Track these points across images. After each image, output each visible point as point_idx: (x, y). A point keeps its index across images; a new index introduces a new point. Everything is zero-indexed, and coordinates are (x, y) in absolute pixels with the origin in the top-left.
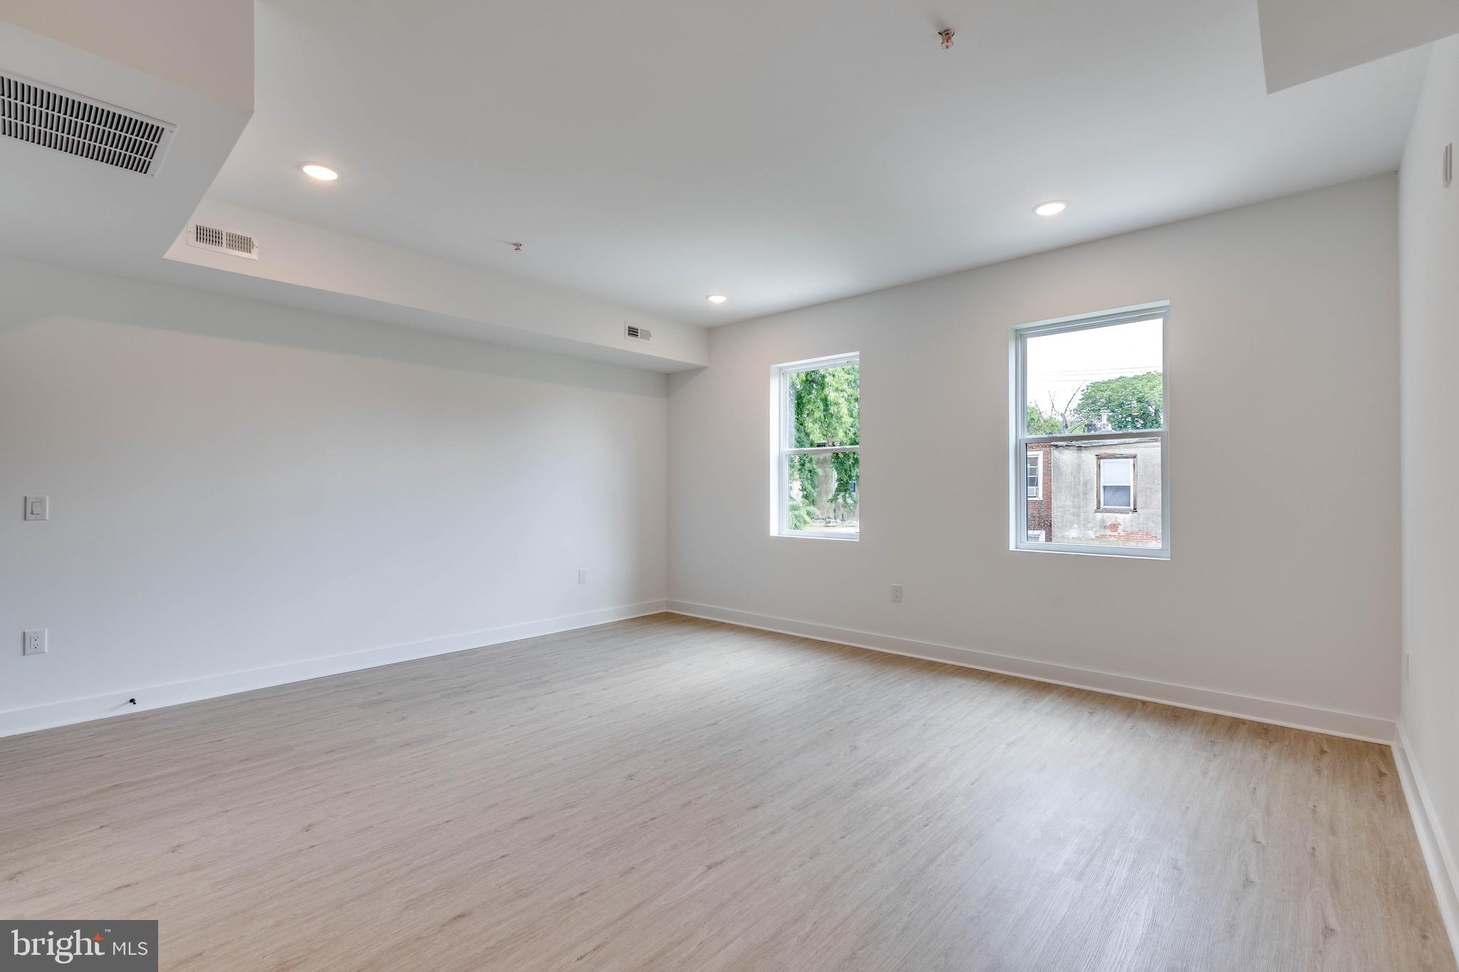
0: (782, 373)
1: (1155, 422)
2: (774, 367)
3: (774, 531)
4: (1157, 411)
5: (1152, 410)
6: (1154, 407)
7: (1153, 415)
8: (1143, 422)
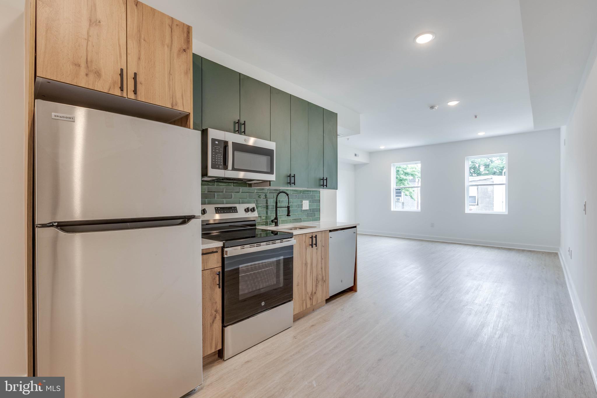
0: (394, 166)
1: (478, 171)
2: (392, 164)
3: (392, 210)
4: (479, 166)
5: (477, 165)
6: (478, 164)
7: (478, 167)
8: (473, 170)
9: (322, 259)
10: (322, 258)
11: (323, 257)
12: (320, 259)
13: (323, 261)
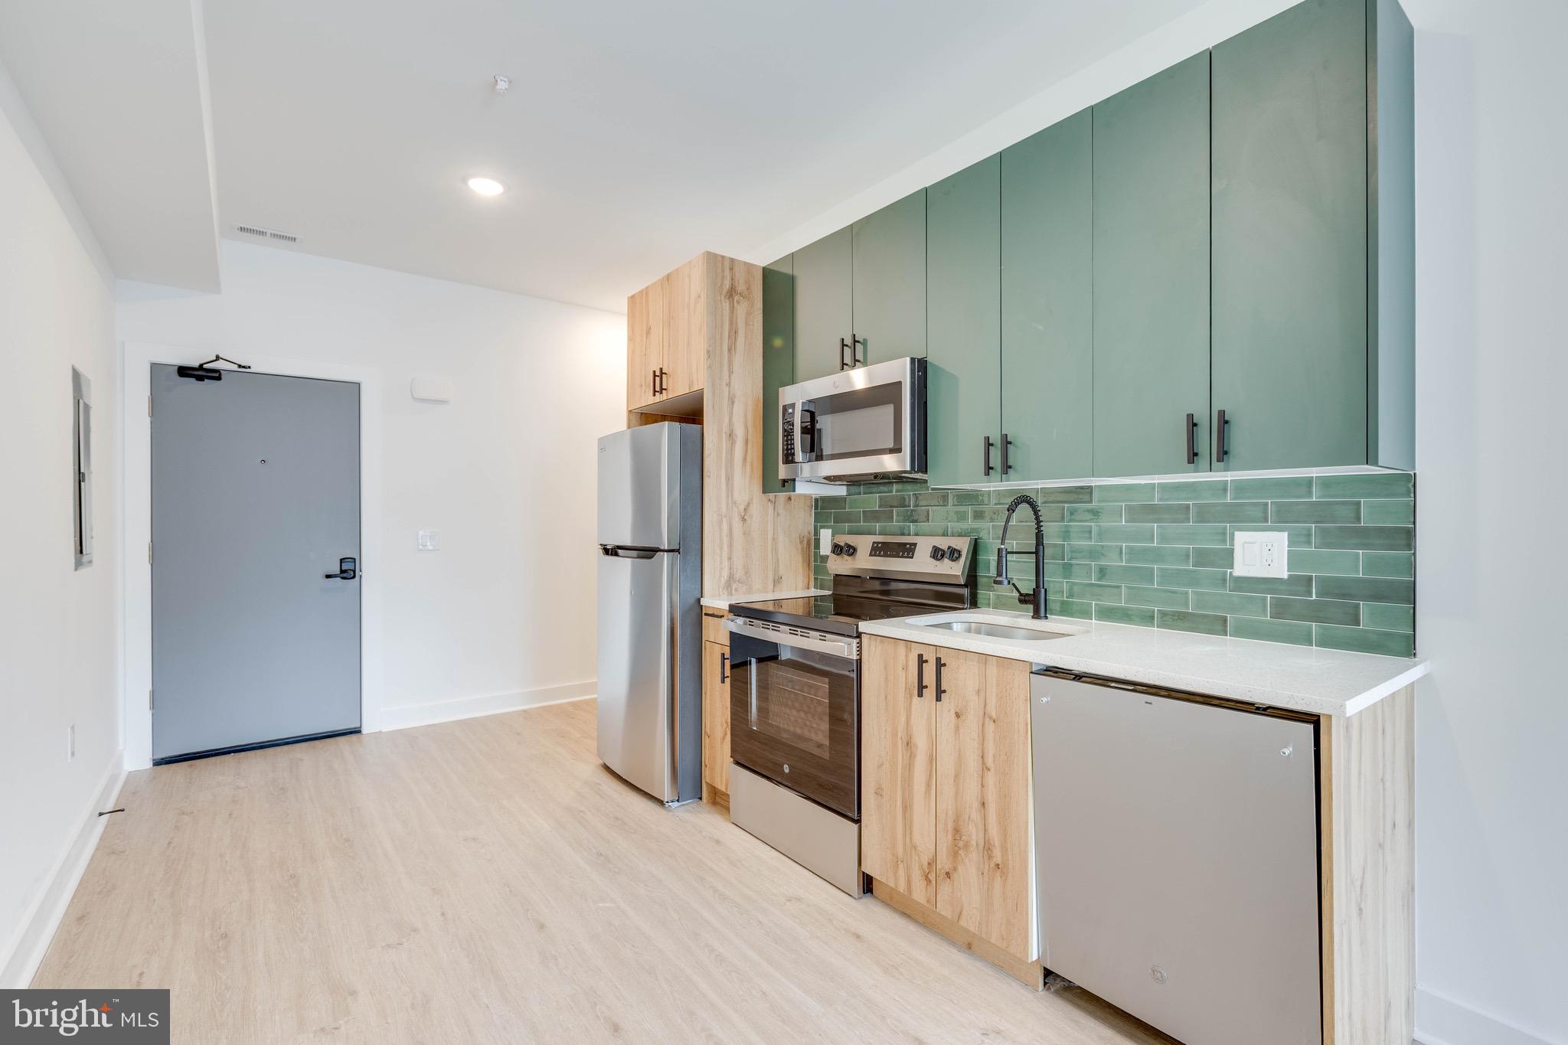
9: (985, 768)
10: (983, 763)
11: (990, 762)
12: (972, 764)
13: (991, 779)
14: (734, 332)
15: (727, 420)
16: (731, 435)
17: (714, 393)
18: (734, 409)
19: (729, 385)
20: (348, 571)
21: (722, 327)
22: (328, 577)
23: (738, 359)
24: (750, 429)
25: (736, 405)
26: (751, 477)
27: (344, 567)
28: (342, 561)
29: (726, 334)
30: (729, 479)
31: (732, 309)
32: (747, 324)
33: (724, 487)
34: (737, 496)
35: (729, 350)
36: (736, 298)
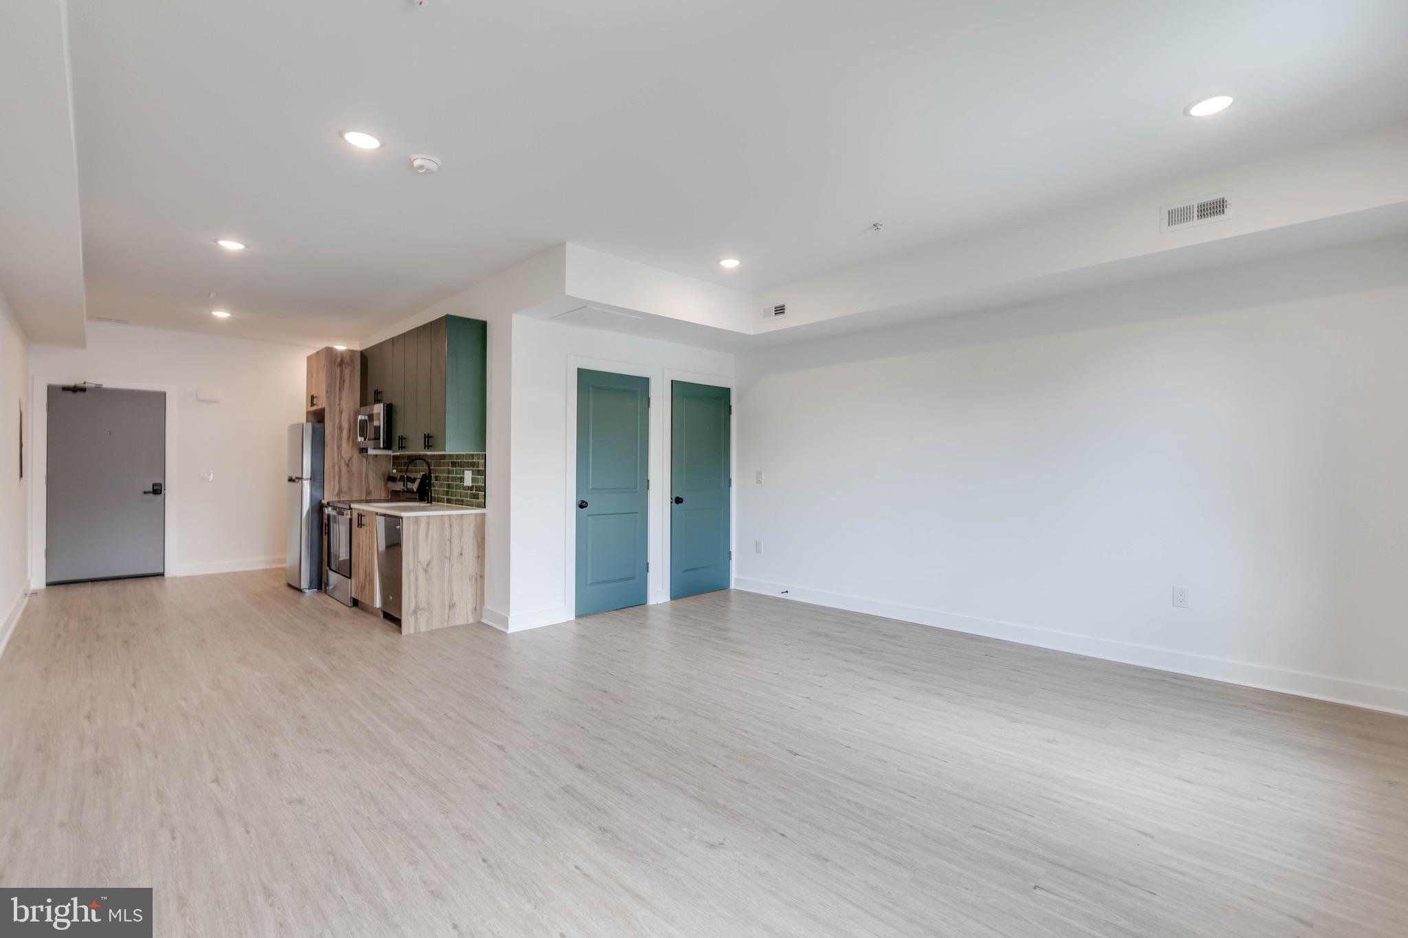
14: (342, 381)
15: (338, 421)
16: (341, 428)
17: (330, 409)
18: (343, 416)
19: (339, 405)
20: (157, 490)
21: (336, 379)
22: (145, 493)
23: (344, 394)
24: (352, 425)
25: (343, 414)
26: (352, 446)
27: (155, 488)
28: (154, 485)
29: (338, 382)
30: (339, 447)
31: (342, 371)
32: (350, 376)
33: (336, 450)
34: (344, 454)
35: (340, 389)
36: (344, 366)
